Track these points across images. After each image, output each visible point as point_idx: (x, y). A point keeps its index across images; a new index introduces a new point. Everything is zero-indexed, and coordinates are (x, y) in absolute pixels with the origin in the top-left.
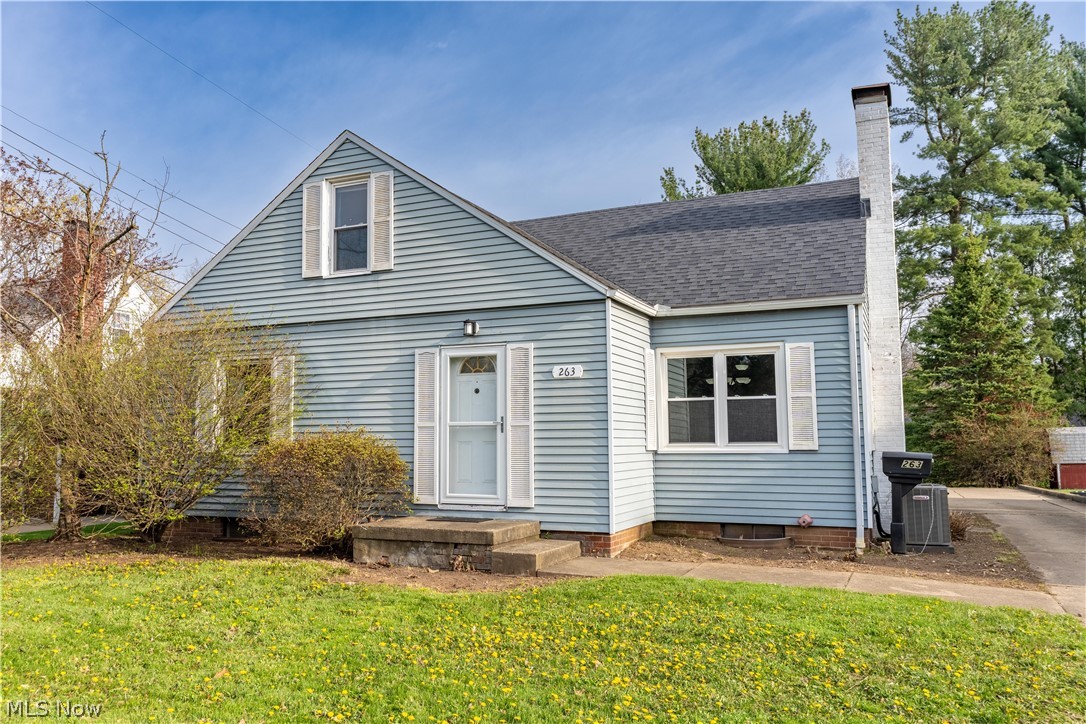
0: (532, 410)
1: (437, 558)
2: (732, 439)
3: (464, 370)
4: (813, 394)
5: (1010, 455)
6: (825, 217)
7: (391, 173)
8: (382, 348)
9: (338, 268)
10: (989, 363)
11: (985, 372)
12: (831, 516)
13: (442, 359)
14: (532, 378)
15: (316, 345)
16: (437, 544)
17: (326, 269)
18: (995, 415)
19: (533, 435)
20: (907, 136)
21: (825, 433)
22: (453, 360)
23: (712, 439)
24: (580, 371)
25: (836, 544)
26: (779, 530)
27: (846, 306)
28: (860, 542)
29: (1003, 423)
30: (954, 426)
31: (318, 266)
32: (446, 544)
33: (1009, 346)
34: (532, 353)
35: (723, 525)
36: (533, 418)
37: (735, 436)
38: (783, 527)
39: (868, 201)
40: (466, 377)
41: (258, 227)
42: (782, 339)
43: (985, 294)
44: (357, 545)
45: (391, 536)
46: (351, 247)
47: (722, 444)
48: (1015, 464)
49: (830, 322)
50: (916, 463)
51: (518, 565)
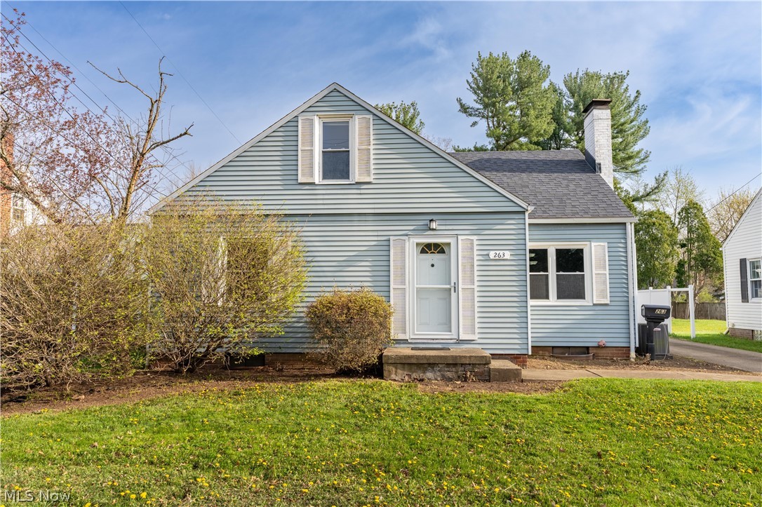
0: (476, 278)
1: (449, 374)
2: (559, 297)
3: (423, 251)
4: (607, 272)
7: (371, 117)
8: (365, 236)
9: (325, 177)
12: (618, 341)
13: (411, 245)
14: (476, 258)
16: (448, 365)
17: (317, 178)
19: (477, 294)
20: (475, 124)
21: (613, 294)
22: (418, 244)
23: (547, 297)
24: (508, 255)
25: (617, 356)
26: (587, 349)
27: (625, 223)
28: (633, 354)
31: (312, 175)
32: (455, 365)
34: (476, 243)
35: (553, 347)
36: (477, 284)
37: (560, 296)
38: (588, 348)
39: (600, 164)
40: (424, 256)
41: (259, 144)
42: (589, 240)
44: (386, 367)
45: (414, 361)
46: (337, 164)
47: (553, 300)
49: (617, 232)
50: (663, 311)
51: (506, 377)
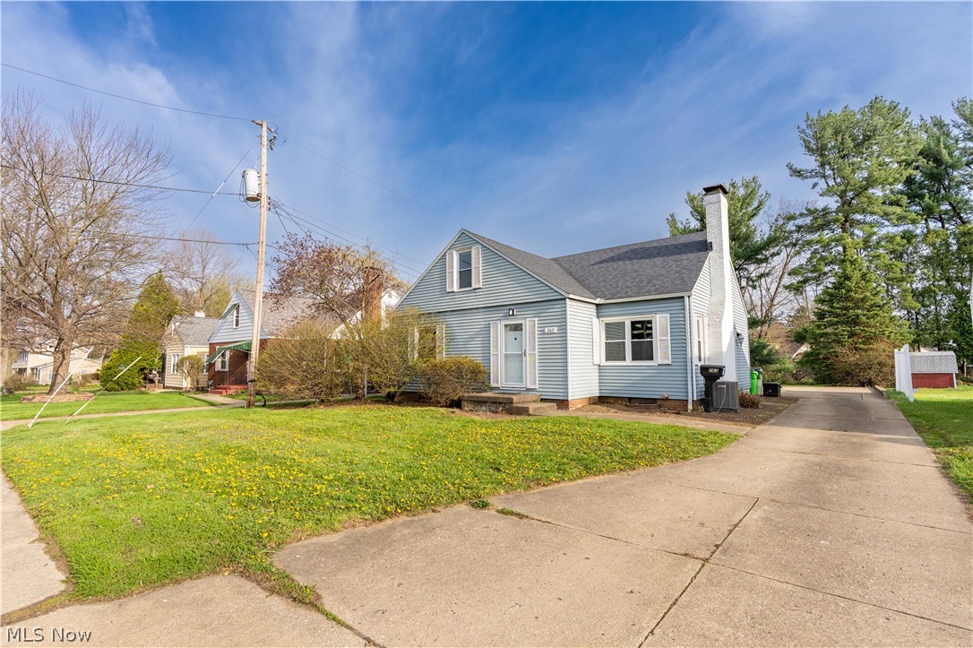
0: (537, 347)
1: (493, 409)
2: (633, 359)
3: (511, 330)
4: (669, 338)
5: (869, 369)
6: (691, 252)
7: (480, 246)
8: (478, 320)
9: (461, 287)
10: (858, 316)
11: (855, 321)
12: (676, 395)
13: (501, 326)
14: (537, 333)
15: (452, 320)
16: (493, 403)
17: (456, 289)
18: (862, 346)
19: (537, 358)
20: (815, 185)
21: (674, 356)
22: (506, 326)
23: (624, 359)
24: (556, 330)
25: (679, 407)
26: (654, 400)
27: (683, 297)
28: (690, 407)
29: (866, 351)
30: (834, 352)
31: (453, 287)
32: (496, 403)
33: (872, 306)
34: (537, 322)
35: (630, 399)
36: (537, 350)
37: (634, 359)
38: (656, 399)
39: (711, 243)
40: (512, 332)
41: (429, 272)
42: (655, 313)
43: (856, 276)
44: (463, 403)
45: (475, 399)
46: (465, 279)
47: (629, 361)
48: (872, 374)
49: (677, 304)
50: (715, 370)
51: (523, 411)
